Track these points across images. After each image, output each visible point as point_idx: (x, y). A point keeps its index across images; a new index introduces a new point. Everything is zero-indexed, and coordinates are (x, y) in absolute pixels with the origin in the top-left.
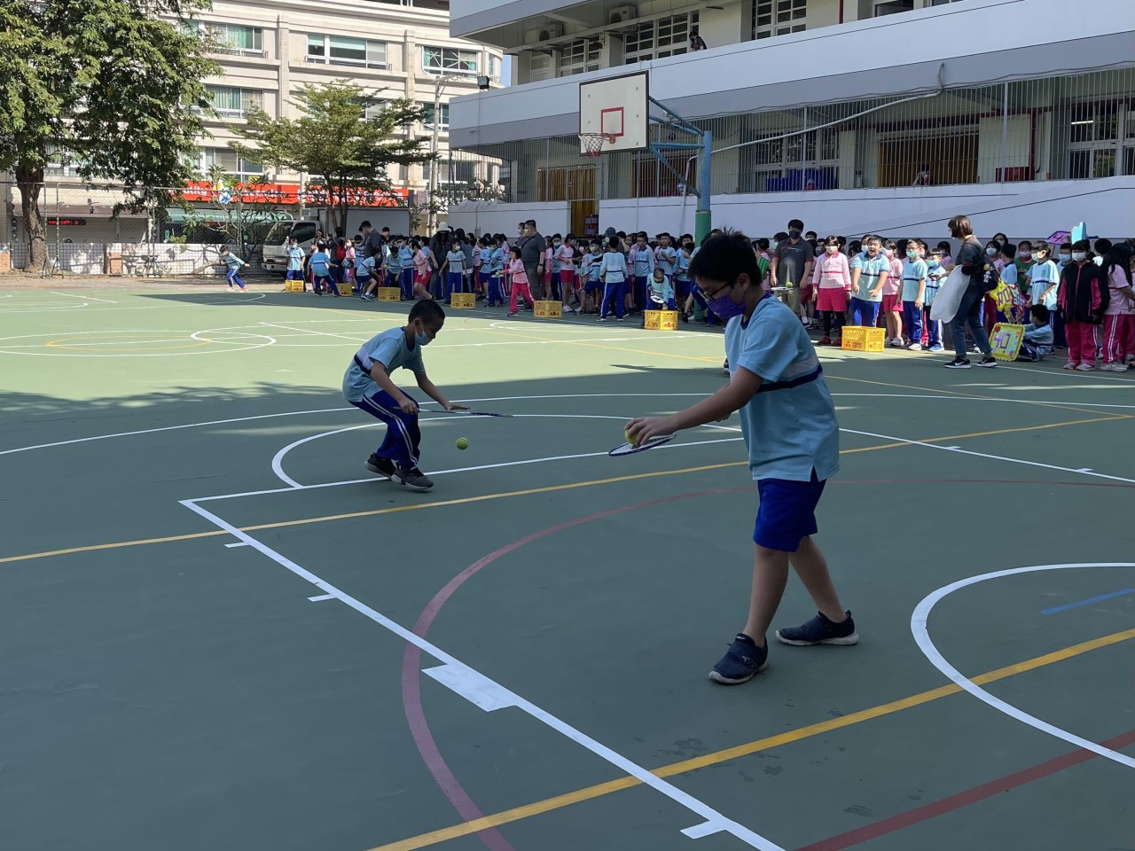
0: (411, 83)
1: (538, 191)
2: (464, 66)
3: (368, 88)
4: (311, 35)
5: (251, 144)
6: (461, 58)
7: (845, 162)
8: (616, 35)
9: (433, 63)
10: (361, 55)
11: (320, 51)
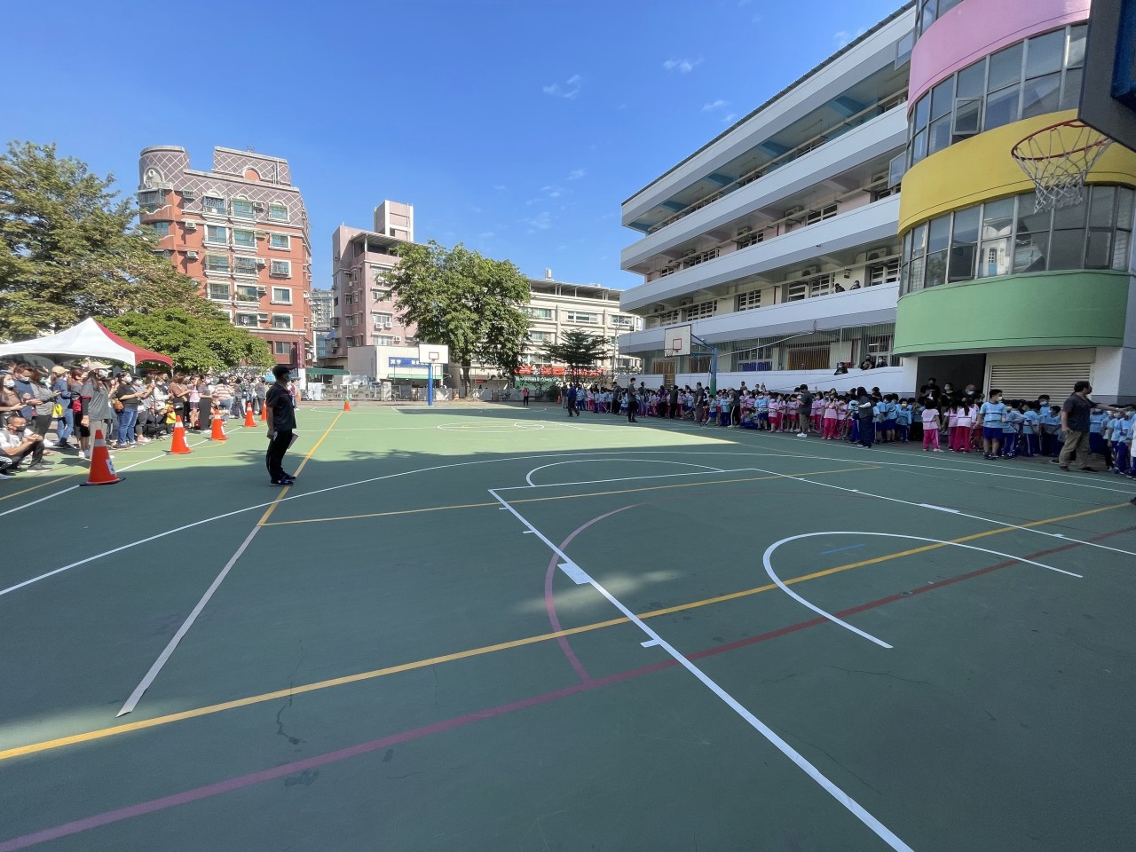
0: (606, 329)
1: (652, 370)
2: (627, 322)
3: (587, 331)
4: (569, 312)
5: (543, 353)
6: (626, 319)
7: (774, 360)
8: (684, 310)
9: (615, 321)
10: (587, 319)
11: (572, 317)
